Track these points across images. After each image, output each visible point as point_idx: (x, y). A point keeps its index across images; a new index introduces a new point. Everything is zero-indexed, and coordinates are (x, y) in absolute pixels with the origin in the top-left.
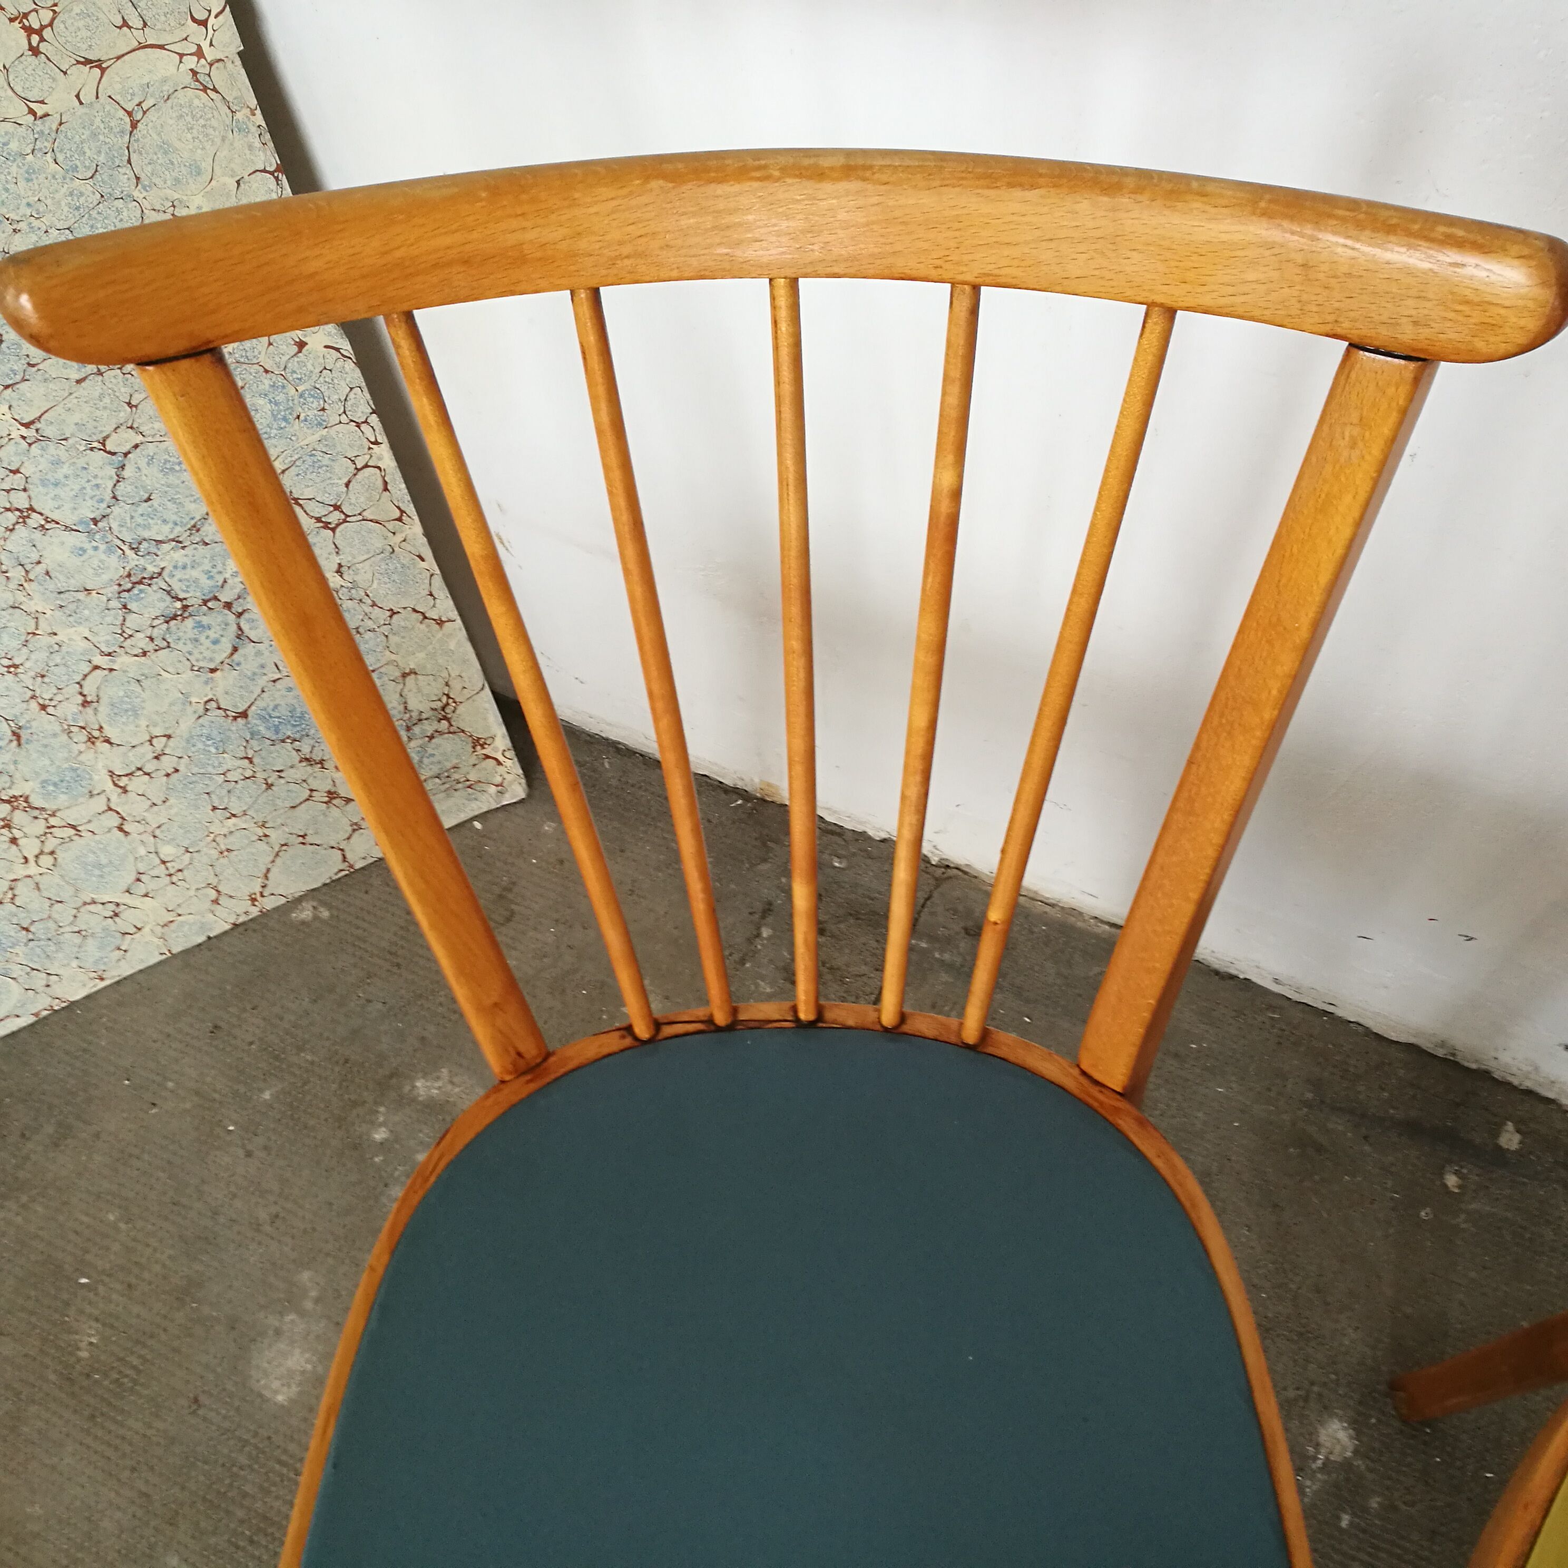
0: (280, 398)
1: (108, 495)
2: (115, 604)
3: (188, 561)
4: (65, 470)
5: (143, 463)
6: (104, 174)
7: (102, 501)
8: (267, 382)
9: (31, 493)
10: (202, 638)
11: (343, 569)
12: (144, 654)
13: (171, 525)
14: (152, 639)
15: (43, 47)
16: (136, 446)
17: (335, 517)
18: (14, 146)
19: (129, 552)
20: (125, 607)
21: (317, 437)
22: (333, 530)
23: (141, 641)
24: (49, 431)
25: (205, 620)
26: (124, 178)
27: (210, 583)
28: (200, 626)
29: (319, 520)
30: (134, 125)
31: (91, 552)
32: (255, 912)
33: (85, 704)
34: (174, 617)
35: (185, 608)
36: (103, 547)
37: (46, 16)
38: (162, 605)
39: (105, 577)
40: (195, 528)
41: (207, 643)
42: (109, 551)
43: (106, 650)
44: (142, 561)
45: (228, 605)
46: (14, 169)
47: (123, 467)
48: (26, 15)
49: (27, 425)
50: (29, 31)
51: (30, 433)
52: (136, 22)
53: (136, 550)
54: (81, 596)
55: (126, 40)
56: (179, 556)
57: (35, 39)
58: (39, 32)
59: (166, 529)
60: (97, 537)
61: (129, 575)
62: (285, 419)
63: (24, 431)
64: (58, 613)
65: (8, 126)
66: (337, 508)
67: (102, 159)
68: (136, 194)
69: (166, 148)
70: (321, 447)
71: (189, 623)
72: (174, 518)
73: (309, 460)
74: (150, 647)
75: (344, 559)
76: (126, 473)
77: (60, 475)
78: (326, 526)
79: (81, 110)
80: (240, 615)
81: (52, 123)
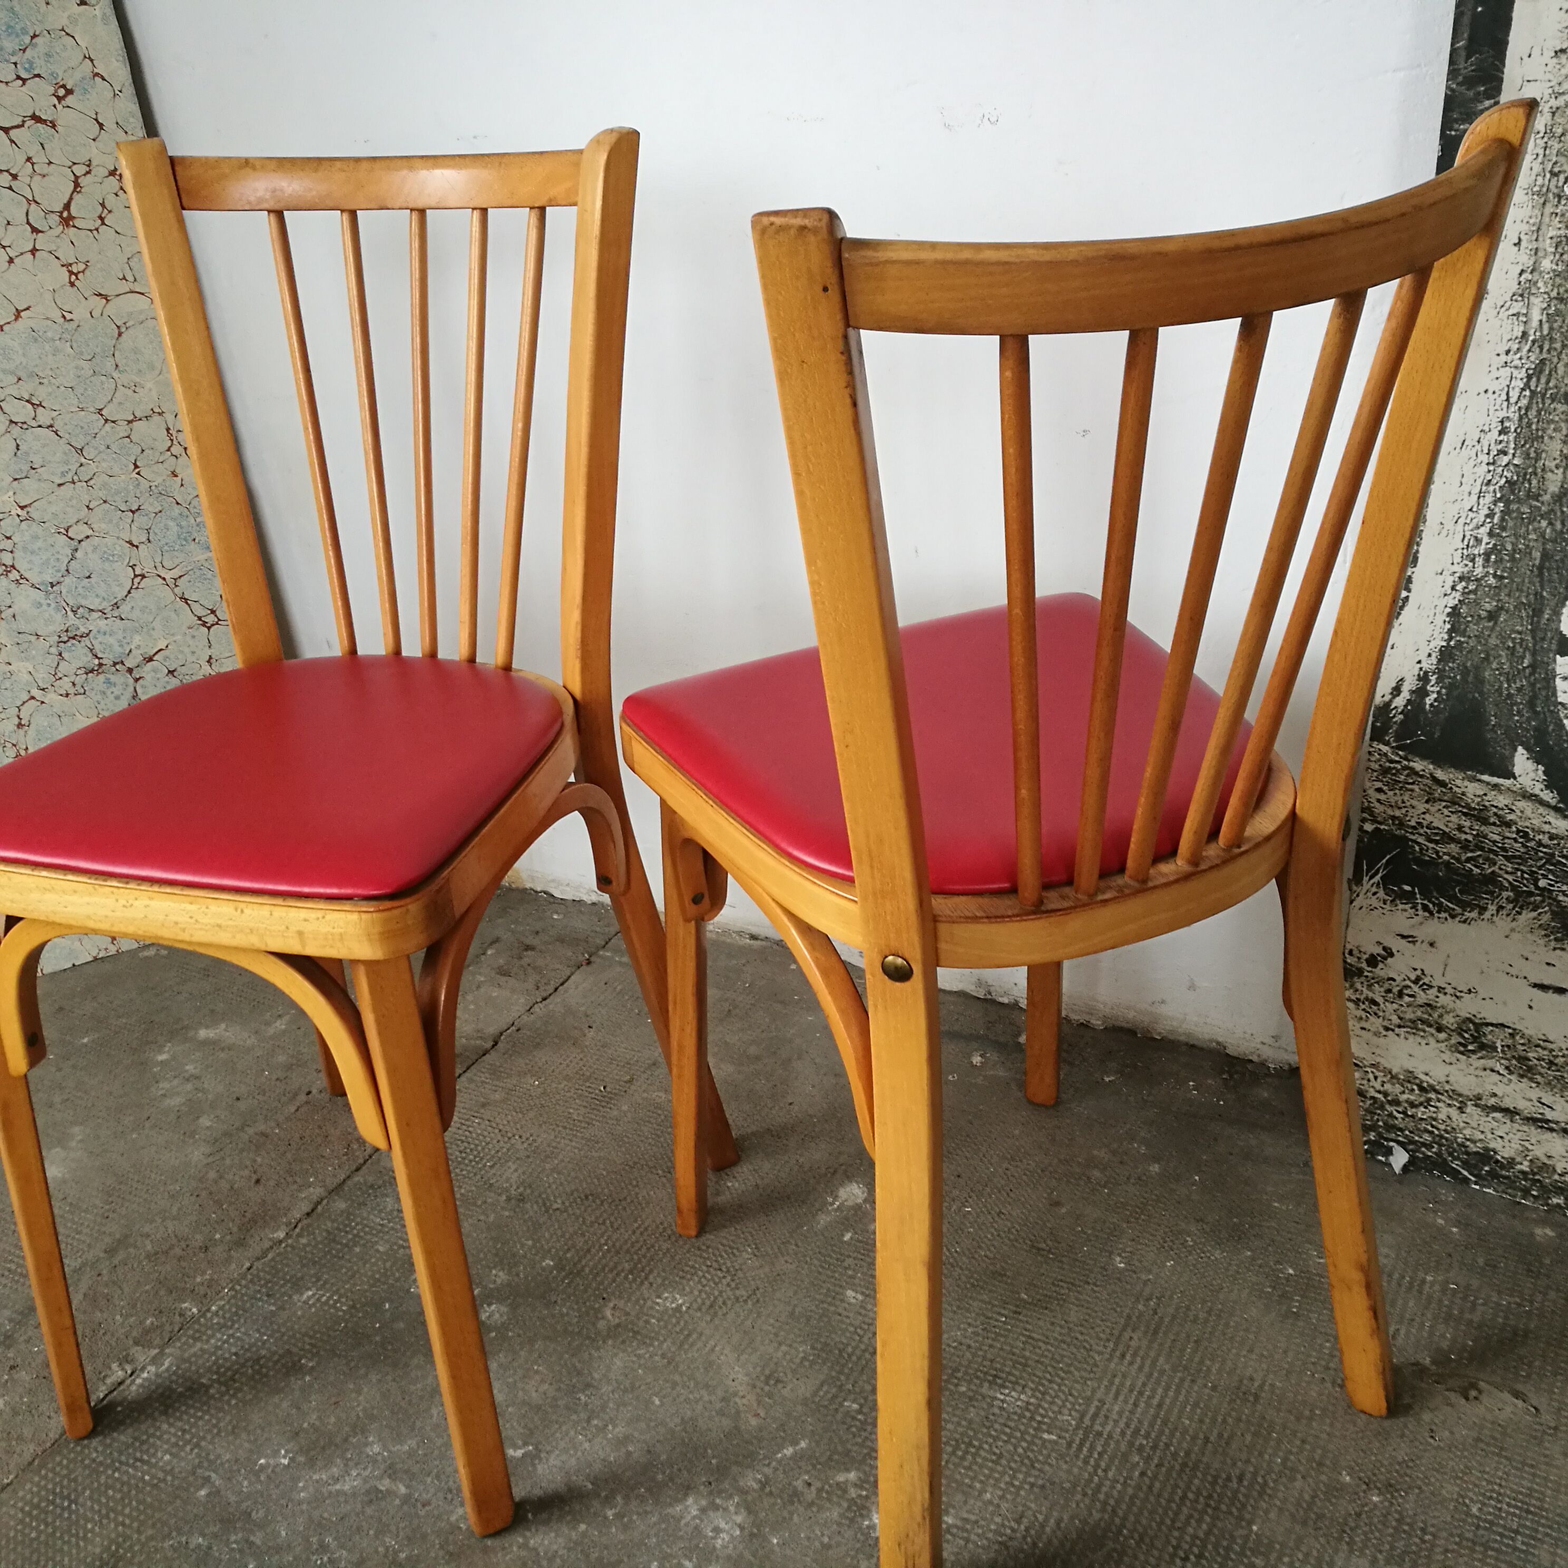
0: (184, 523)
1: (64, 568)
2: (54, 650)
3: (107, 629)
4: (39, 544)
5: (90, 550)
6: (97, 360)
7: (59, 571)
8: (177, 510)
9: (15, 555)
10: (109, 693)
11: (213, 661)
12: (67, 695)
13: (99, 600)
14: (74, 684)
15: (77, 283)
16: (88, 537)
17: (211, 619)
18: (49, 334)
19: (70, 613)
20: (60, 654)
21: (205, 556)
22: (209, 628)
23: (65, 685)
24: (34, 515)
25: (113, 678)
26: (109, 364)
27: (120, 650)
28: (108, 682)
29: (200, 618)
30: (120, 334)
31: (45, 607)
32: (113, 950)
33: (20, 725)
34: (92, 671)
35: (100, 665)
36: (53, 605)
37: (81, 267)
38: (86, 659)
39: (51, 628)
40: (116, 606)
41: (112, 697)
42: (57, 609)
43: (42, 686)
44: (77, 622)
45: (130, 671)
46: (47, 347)
47: (76, 550)
48: (71, 265)
49: (22, 508)
50: (71, 273)
51: (23, 513)
52: (131, 278)
53: (75, 612)
54: (33, 638)
55: (125, 287)
56: (102, 623)
57: (73, 277)
58: (76, 275)
59: (97, 601)
60: (51, 596)
61: (67, 631)
62: (185, 540)
63: (19, 511)
64: (15, 648)
65: (49, 322)
66: (213, 612)
67: (98, 350)
68: (115, 375)
69: (136, 351)
70: (206, 565)
71: (102, 678)
72: (104, 594)
73: (198, 573)
74: (72, 691)
75: (214, 652)
76: (78, 555)
77: (35, 547)
78: (204, 624)
79: (92, 321)
80: (137, 680)
81: (73, 325)
